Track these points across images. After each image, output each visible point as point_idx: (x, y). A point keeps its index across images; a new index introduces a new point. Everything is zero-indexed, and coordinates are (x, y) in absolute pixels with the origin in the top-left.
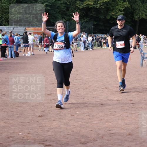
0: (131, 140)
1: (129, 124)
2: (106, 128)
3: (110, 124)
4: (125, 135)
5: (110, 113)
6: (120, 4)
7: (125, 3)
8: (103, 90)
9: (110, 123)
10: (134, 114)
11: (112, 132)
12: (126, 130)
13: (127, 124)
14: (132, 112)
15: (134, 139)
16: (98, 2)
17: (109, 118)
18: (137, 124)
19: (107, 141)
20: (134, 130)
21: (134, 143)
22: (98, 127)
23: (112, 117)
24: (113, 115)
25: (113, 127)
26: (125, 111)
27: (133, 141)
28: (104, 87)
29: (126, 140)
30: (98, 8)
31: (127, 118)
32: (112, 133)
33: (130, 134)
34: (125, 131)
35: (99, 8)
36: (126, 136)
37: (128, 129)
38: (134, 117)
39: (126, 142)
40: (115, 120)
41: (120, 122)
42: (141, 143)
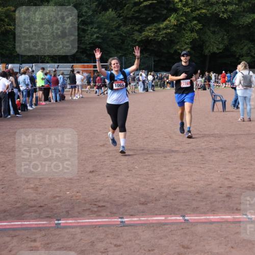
0: (200, 199)
1: (197, 181)
2: (170, 185)
3: (175, 180)
5: (174, 167)
6: (186, 35)
7: (193, 34)
8: (166, 140)
9: (175, 179)
10: (204, 168)
11: (177, 190)
12: (194, 187)
13: (195, 180)
14: (202, 166)
15: (203, 198)
16: (160, 33)
17: (174, 173)
18: (207, 180)
19: (171, 201)
20: (203, 188)
21: (204, 203)
22: (161, 185)
23: (177, 172)
24: (179, 170)
25: (179, 185)
26: (193, 165)
27: (202, 201)
28: (168, 136)
29: (194, 200)
30: (159, 40)
31: (195, 173)
32: (178, 192)
33: (198, 193)
34: (193, 189)
35: (161, 40)
36: (194, 194)
37: (197, 186)
38: (203, 172)
39: (194, 202)
40: (181, 175)
41: (187, 178)
42: (211, 203)
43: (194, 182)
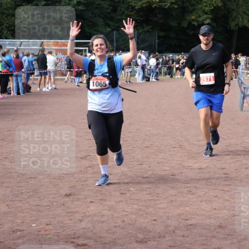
0: (222, 236)
1: (219, 210)
2: (180, 215)
3: (187, 209)
4: (213, 229)
5: (186, 189)
8: (174, 151)
9: (188, 206)
10: (228, 191)
11: (190, 222)
12: (215, 219)
13: (215, 209)
14: (225, 189)
15: (228, 235)
17: (186, 199)
18: (232, 208)
19: (182, 238)
20: (228, 220)
21: (228, 242)
22: (167, 214)
23: (190, 196)
24: (192, 194)
25: (192, 215)
26: (212, 187)
27: (226, 239)
29: (214, 237)
30: (166, 7)
31: (216, 199)
32: (191, 225)
33: (220, 227)
34: (213, 221)
36: (215, 229)
37: (218, 217)
38: (227, 198)
39: (213, 240)
40: (196, 201)
41: (204, 205)
42: (239, 242)
43: (214, 211)
